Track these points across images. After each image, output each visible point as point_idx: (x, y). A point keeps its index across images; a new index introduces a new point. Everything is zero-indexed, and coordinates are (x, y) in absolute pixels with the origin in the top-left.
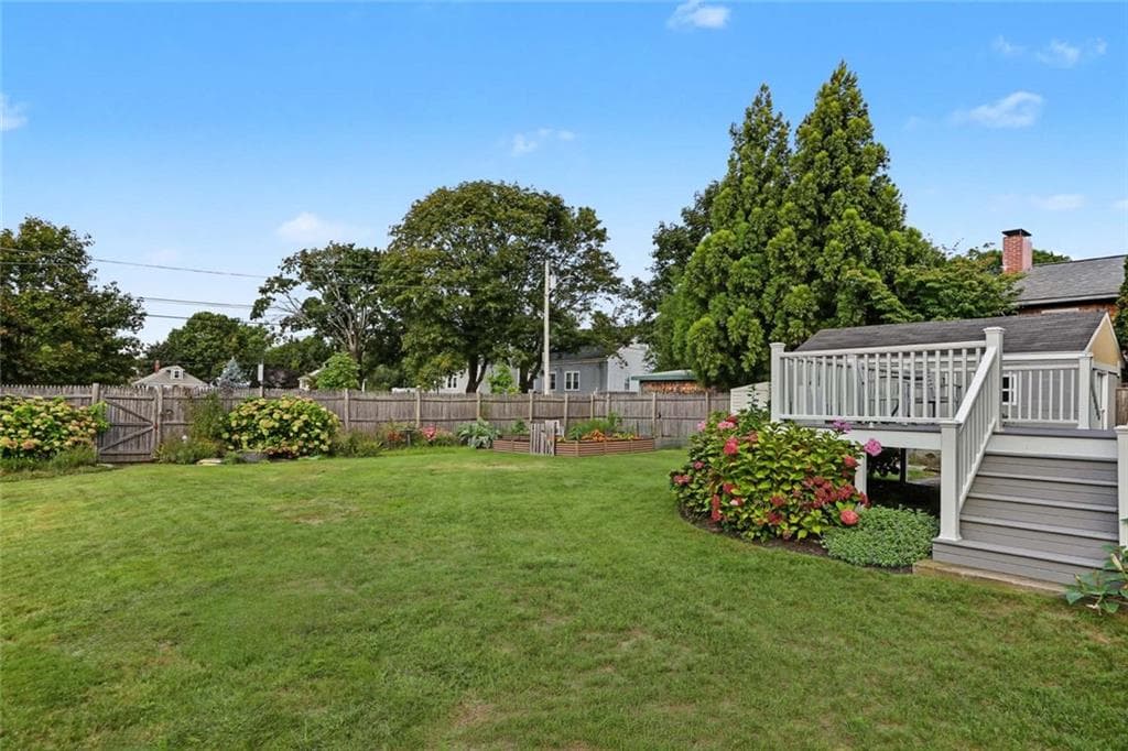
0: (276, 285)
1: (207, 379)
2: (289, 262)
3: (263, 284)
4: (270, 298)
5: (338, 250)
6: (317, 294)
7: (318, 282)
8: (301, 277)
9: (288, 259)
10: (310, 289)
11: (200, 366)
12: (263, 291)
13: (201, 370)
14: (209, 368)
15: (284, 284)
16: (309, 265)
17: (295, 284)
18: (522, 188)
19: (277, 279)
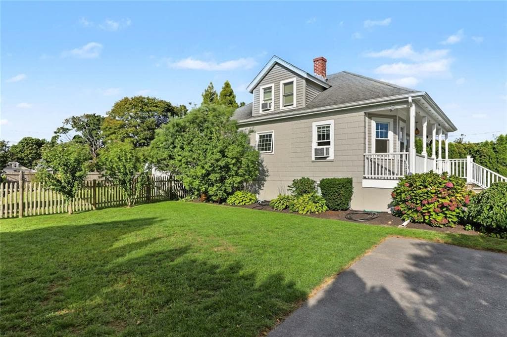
0: (61, 131)
1: (30, 167)
2: (67, 121)
3: (56, 130)
4: (58, 136)
5: (88, 116)
6: (80, 133)
7: (79, 129)
8: (73, 127)
9: (67, 119)
10: (77, 131)
11: (27, 161)
12: (55, 133)
13: (27, 163)
14: (31, 162)
15: (65, 130)
16: (76, 122)
17: (70, 130)
18: (157, 98)
19: (62, 128)
